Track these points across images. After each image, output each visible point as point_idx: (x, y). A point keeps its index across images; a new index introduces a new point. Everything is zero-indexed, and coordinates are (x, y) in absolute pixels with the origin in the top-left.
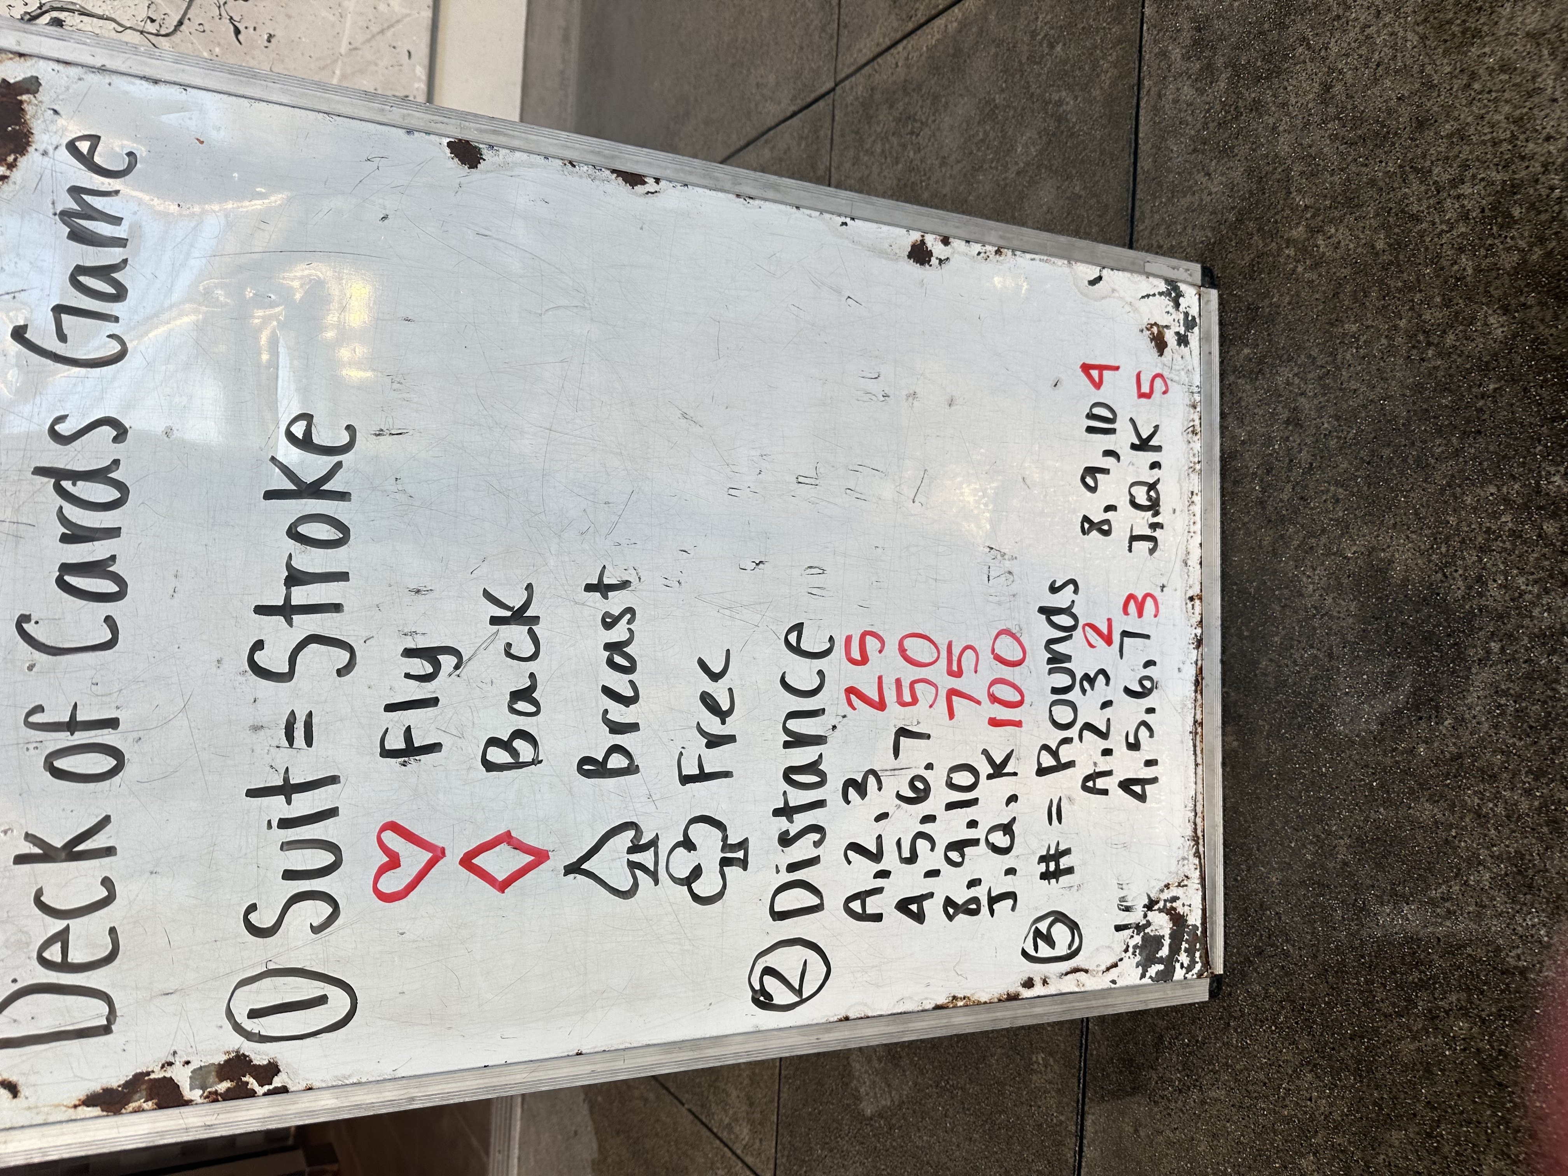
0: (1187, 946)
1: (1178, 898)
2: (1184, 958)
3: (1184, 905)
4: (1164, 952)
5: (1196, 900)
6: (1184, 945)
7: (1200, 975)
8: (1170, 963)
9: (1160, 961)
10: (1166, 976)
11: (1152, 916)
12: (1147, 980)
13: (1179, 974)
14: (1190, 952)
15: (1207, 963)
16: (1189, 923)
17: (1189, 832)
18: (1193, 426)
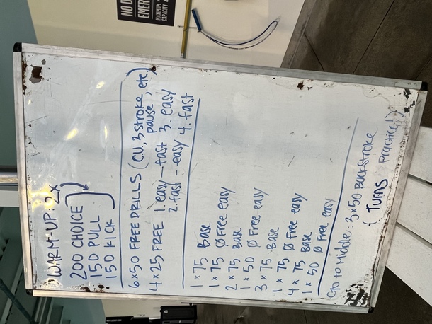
1: (363, 285)
2: (361, 301)
3: (365, 287)
4: (355, 298)
5: (369, 287)
6: (362, 298)
7: (366, 307)
8: (356, 302)
9: (353, 300)
10: (354, 305)
11: (352, 289)
12: (347, 304)
13: (358, 304)
14: (364, 300)
15: (369, 304)
16: (365, 292)
17: (372, 268)
18: (405, 141)
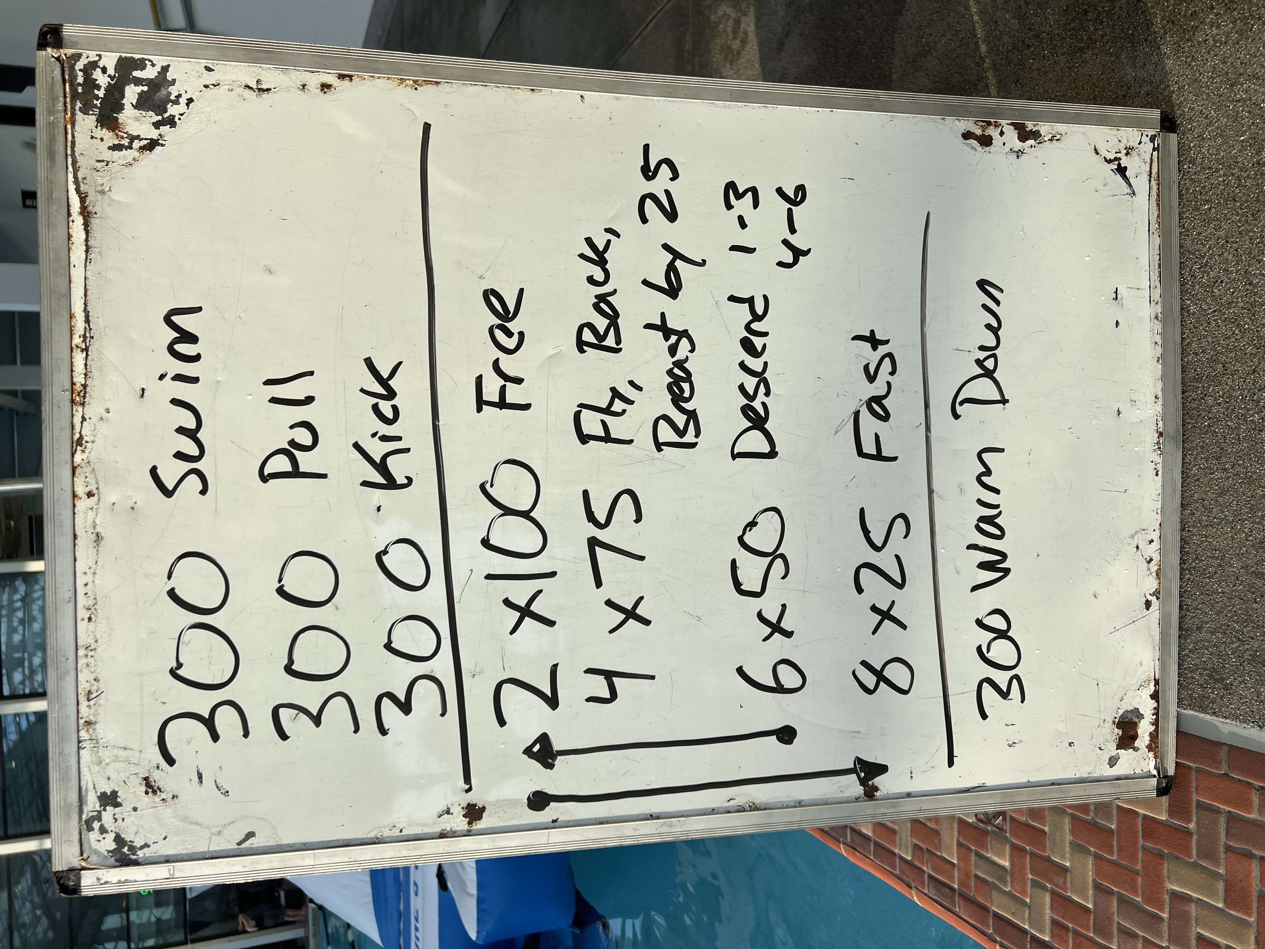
0: (96, 92)
1: (109, 148)
2: (103, 80)
3: (102, 140)
5: (84, 143)
6: (101, 93)
7: (78, 53)
8: (124, 77)
9: (138, 81)
10: (130, 63)
11: (150, 132)
12: (159, 63)
13: (109, 62)
14: (92, 84)
16: (94, 118)
17: (95, 223)
18: (89, 700)
